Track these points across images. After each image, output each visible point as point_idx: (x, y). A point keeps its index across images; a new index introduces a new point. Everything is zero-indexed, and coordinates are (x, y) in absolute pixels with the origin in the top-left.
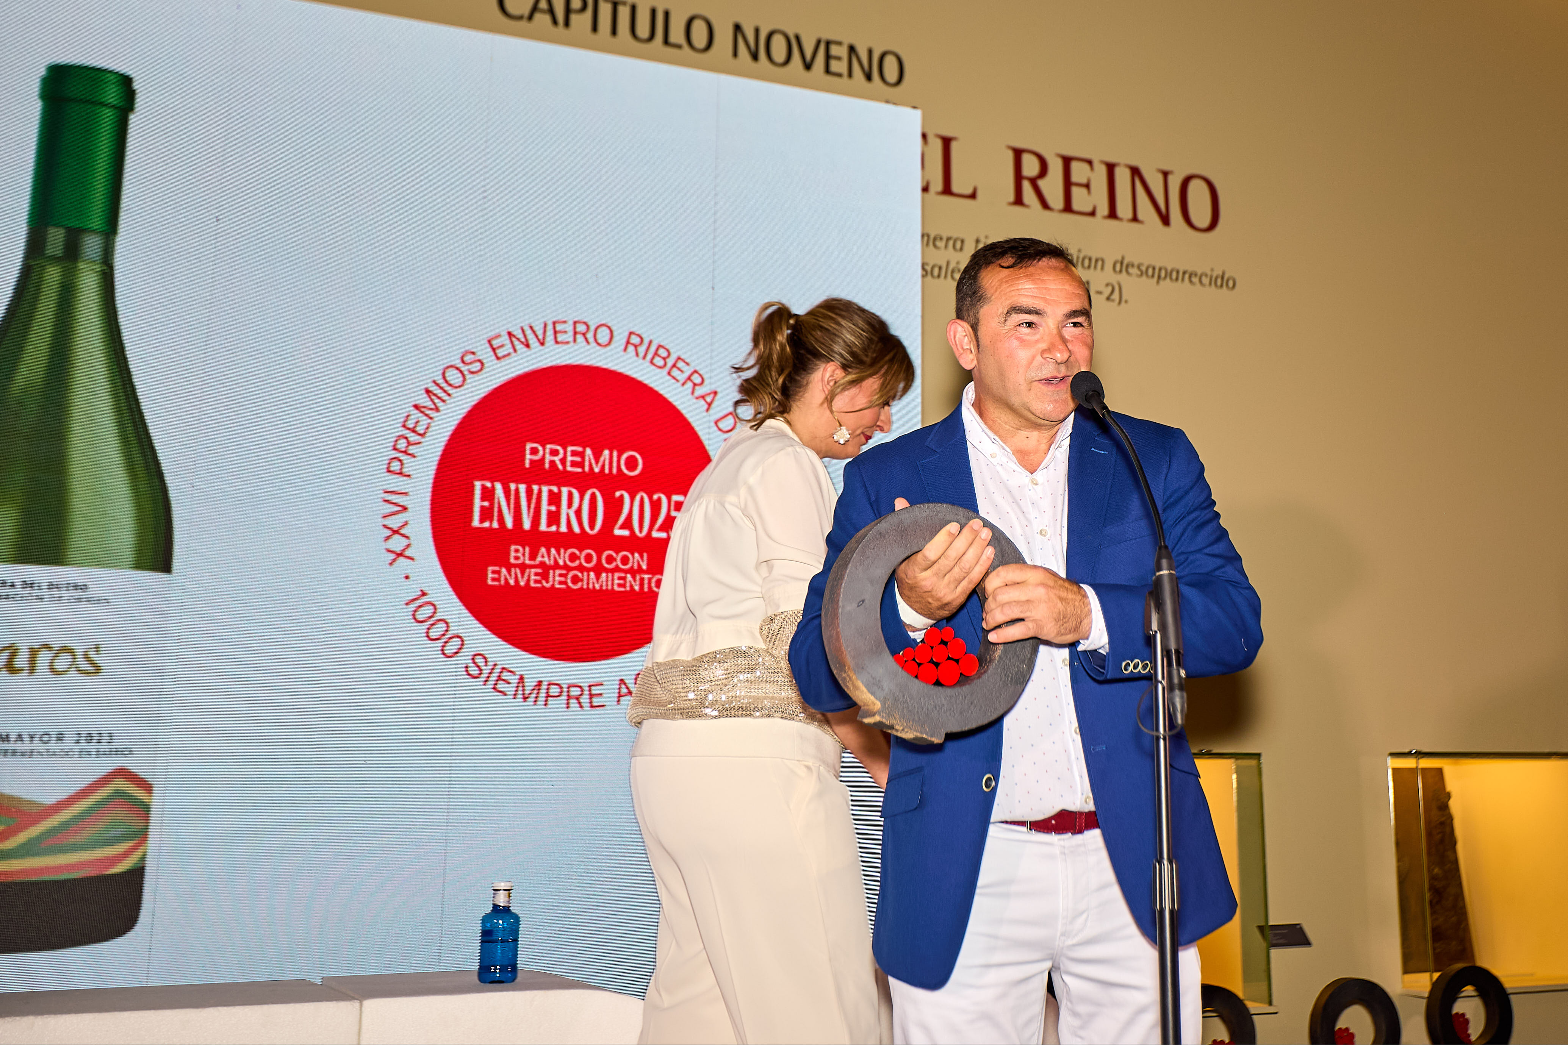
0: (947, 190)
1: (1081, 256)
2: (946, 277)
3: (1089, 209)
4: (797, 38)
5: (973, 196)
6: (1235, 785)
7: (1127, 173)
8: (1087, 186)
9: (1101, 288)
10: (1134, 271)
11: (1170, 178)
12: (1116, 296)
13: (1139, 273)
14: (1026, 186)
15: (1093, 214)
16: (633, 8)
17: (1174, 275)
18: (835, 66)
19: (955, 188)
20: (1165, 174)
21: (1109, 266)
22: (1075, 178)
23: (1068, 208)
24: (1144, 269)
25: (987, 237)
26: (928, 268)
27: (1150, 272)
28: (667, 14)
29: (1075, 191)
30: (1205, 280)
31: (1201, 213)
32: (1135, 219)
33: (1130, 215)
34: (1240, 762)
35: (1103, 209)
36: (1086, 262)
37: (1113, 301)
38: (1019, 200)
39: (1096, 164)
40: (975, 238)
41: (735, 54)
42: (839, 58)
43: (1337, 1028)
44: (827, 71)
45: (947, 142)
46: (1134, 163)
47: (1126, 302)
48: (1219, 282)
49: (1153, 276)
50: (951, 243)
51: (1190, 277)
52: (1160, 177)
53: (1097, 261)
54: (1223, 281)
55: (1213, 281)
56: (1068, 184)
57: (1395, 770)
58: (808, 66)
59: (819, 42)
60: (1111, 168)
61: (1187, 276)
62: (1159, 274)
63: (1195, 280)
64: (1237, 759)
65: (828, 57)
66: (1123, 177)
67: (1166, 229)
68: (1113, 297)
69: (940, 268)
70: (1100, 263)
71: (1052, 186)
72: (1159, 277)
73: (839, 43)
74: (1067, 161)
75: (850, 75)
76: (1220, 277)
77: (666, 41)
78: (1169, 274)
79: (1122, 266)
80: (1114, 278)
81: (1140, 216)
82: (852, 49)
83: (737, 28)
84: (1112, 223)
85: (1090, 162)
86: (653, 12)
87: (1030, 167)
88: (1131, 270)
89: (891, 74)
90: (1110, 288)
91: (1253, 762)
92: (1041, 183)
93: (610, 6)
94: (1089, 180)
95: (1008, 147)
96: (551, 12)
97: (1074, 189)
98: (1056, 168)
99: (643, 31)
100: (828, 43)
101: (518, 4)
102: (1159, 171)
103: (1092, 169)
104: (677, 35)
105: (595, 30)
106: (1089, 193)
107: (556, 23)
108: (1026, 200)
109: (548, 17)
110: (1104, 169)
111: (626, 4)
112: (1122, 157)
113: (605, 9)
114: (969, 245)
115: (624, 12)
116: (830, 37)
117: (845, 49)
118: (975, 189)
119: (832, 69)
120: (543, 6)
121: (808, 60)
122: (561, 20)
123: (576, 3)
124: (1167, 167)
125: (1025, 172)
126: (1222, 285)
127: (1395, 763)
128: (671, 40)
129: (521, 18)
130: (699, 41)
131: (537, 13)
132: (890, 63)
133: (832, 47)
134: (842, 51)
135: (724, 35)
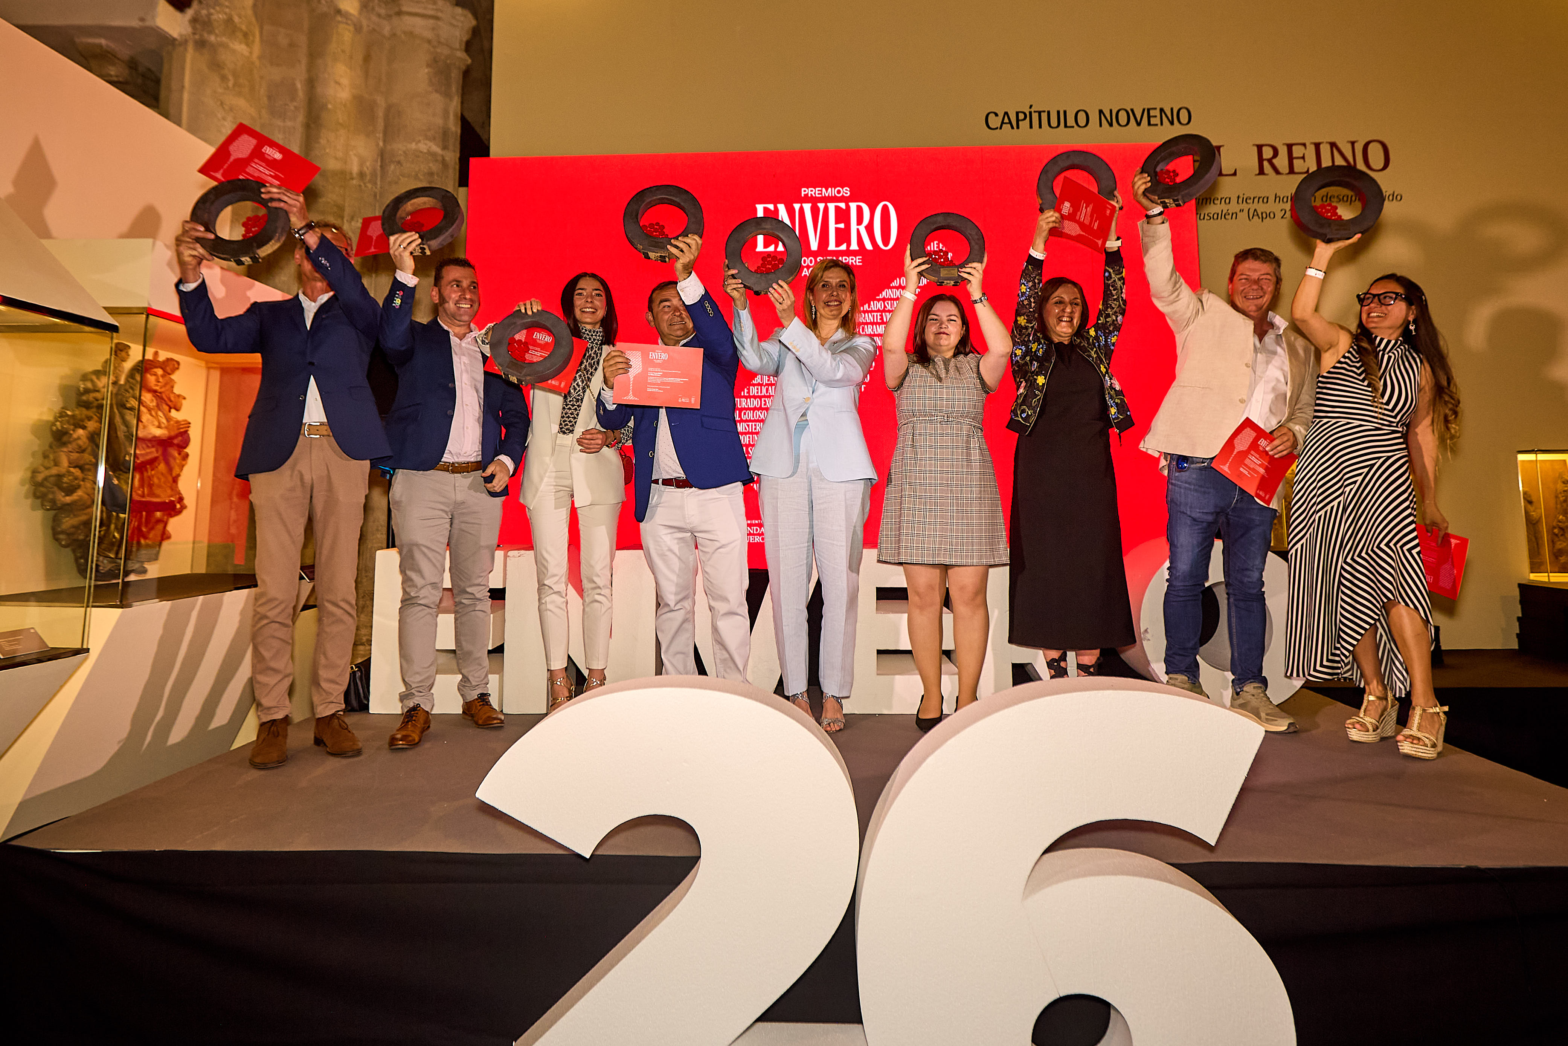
0: (1219, 173)
2: (1221, 217)
4: (1132, 110)
5: (1235, 174)
7: (1328, 147)
8: (1303, 158)
10: (1336, 199)
14: (1266, 163)
15: (1307, 172)
16: (1049, 112)
18: (1153, 121)
19: (1224, 172)
20: (1353, 143)
22: (1294, 155)
23: (1291, 171)
24: (1341, 197)
26: (1211, 215)
27: (1345, 199)
28: (1065, 112)
29: (1296, 162)
35: (1314, 169)
38: (1261, 172)
39: (1307, 145)
40: (1237, 196)
41: (1101, 126)
42: (1156, 116)
44: (1149, 124)
45: (1218, 149)
46: (1332, 140)
48: (1391, 198)
49: (1347, 201)
50: (1223, 200)
52: (1349, 146)
54: (1394, 197)
55: (1387, 198)
56: (1291, 158)
58: (1139, 124)
59: (1144, 110)
60: (1317, 146)
65: (1149, 117)
66: (1325, 150)
69: (1218, 214)
71: (1282, 162)
73: (1155, 109)
74: (1290, 147)
75: (1162, 124)
76: (1391, 195)
77: (1066, 126)
79: (1327, 197)
82: (1162, 110)
83: (1101, 112)
85: (1304, 145)
86: (1058, 112)
87: (1268, 153)
88: (1331, 199)
89: (1185, 119)
92: (1275, 161)
93: (1037, 114)
94: (1304, 154)
95: (1254, 145)
96: (1010, 123)
97: (1295, 161)
98: (1283, 152)
99: (1054, 123)
100: (1149, 110)
101: (994, 122)
102: (1348, 142)
103: (1306, 148)
104: (1071, 121)
105: (1031, 127)
106: (1304, 161)
107: (1012, 128)
108: (1266, 171)
109: (1009, 125)
110: (1313, 147)
111: (1044, 111)
112: (1324, 138)
113: (1035, 116)
114: (1234, 200)
115: (1044, 116)
116: (1149, 107)
117: (1158, 111)
118: (1236, 170)
119: (1152, 123)
120: (1006, 120)
121: (1139, 120)
122: (1015, 126)
123: (1021, 116)
124: (1353, 140)
125: (1265, 157)
126: (1393, 200)
127: (1521, 457)
128: (1068, 125)
129: (997, 128)
130: (1082, 122)
131: (1004, 125)
132: (1184, 114)
133: (1151, 111)
134: (1157, 113)
135: (1094, 117)
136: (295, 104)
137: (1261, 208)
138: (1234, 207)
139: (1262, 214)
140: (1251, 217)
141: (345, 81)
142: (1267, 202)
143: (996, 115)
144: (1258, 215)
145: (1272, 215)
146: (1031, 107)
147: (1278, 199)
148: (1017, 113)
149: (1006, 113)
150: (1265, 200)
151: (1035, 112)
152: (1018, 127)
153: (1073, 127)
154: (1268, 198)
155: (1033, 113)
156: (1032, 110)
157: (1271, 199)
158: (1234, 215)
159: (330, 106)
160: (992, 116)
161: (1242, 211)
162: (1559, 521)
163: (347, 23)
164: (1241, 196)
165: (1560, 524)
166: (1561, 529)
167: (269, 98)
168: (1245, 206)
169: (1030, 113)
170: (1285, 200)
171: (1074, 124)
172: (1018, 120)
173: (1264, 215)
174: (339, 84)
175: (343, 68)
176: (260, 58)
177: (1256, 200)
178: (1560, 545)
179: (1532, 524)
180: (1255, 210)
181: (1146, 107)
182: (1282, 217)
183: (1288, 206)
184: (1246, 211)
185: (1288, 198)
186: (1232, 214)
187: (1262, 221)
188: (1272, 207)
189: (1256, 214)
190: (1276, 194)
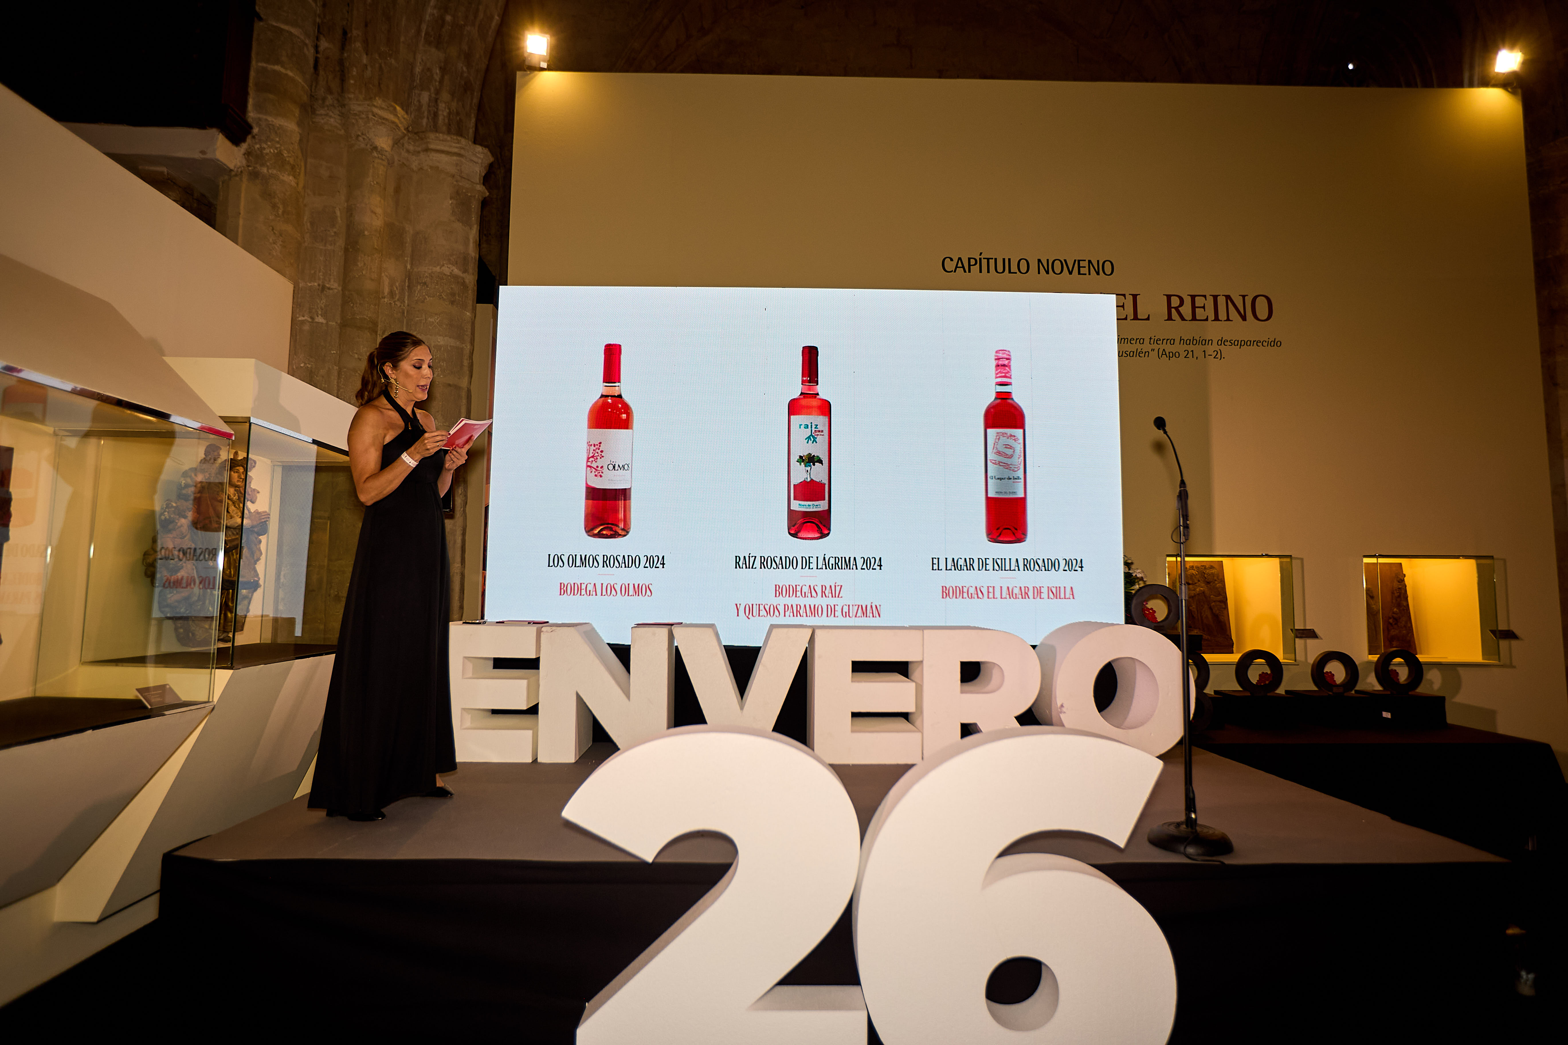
0: (1136, 318)
1: (1201, 339)
2: (1136, 356)
3: (1205, 317)
4: (1065, 261)
5: (1148, 319)
6: (1279, 569)
7: (1224, 299)
8: (1204, 307)
9: (1212, 353)
10: (1229, 343)
11: (1246, 297)
13: (1231, 344)
14: (1173, 310)
15: (1207, 320)
16: (996, 259)
17: (1249, 342)
18: (1082, 271)
19: (1139, 317)
20: (1244, 297)
21: (1215, 343)
22: (1197, 304)
23: (1194, 318)
24: (1233, 342)
26: (1128, 353)
27: (1236, 343)
28: (1009, 260)
30: (1265, 344)
32: (1228, 319)
33: (1226, 318)
35: (1212, 316)
36: (1204, 343)
37: (1218, 358)
38: (1170, 318)
39: (1208, 297)
40: (1150, 337)
41: (1039, 273)
42: (1085, 267)
43: (1325, 671)
44: (1079, 273)
45: (1135, 297)
46: (1226, 294)
47: (1224, 358)
48: (1273, 344)
49: (1237, 345)
50: (1138, 341)
51: (1257, 343)
52: (1240, 299)
53: (1209, 341)
54: (1276, 343)
55: (1269, 344)
56: (1194, 307)
57: (1365, 563)
58: (1070, 273)
59: (1075, 261)
60: (1215, 297)
61: (1255, 343)
62: (1240, 343)
63: (1260, 344)
64: (1280, 558)
65: (1079, 267)
66: (1221, 301)
67: (1244, 323)
69: (1133, 352)
71: (1186, 310)
72: (1241, 345)
73: (1085, 260)
74: (1193, 297)
75: (1089, 274)
76: (1273, 341)
78: (1246, 343)
79: (1222, 342)
80: (1217, 348)
81: (1231, 318)
82: (1090, 262)
83: (1039, 261)
84: (1217, 323)
85: (1205, 296)
86: (1004, 260)
87: (1175, 302)
88: (1226, 343)
89: (1108, 270)
90: (1216, 352)
91: (1288, 560)
92: (1180, 309)
93: (986, 261)
94: (1204, 305)
95: (1164, 295)
96: (963, 267)
97: (1197, 310)
98: (1188, 301)
99: (1000, 269)
100: (1079, 261)
101: (950, 265)
102: (1240, 296)
103: (1206, 299)
104: (1014, 268)
105: (981, 272)
106: (1205, 310)
107: (965, 272)
108: (1173, 318)
109: (962, 269)
110: (1212, 298)
111: (992, 259)
112: (1221, 291)
113: (984, 262)
114: (1147, 341)
115: (992, 262)
116: (1080, 259)
117: (1087, 261)
118: (1149, 316)
120: (960, 265)
121: (1071, 270)
122: (967, 270)
123: (972, 262)
124: (1245, 293)
125: (1173, 305)
127: (1366, 560)
128: (1012, 271)
129: (952, 271)
130: (1024, 269)
131: (958, 269)
132: (1108, 266)
133: (1081, 262)
134: (1086, 264)
135: (1034, 265)
136: (335, 230)
137: (1169, 348)
138: (1146, 347)
139: (1169, 353)
140: (1160, 356)
141: (379, 211)
142: (1173, 344)
143: (952, 260)
144: (1166, 354)
145: (1177, 356)
146: (981, 254)
147: (1182, 341)
148: (969, 259)
149: (960, 259)
150: (1172, 341)
151: (984, 258)
152: (969, 271)
153: (1016, 273)
154: (1174, 340)
155: (982, 259)
156: (982, 257)
157: (1177, 341)
158: (1147, 354)
159: (366, 233)
160: (947, 261)
161: (1153, 350)
162: (1394, 613)
163: (382, 160)
164: (1153, 337)
165: (1394, 615)
166: (1395, 619)
167: (312, 224)
168: (1156, 347)
169: (980, 259)
170: (1188, 342)
171: (1017, 271)
172: (970, 265)
173: (1171, 355)
174: (375, 213)
175: (379, 199)
176: (304, 187)
177: (1165, 341)
178: (1393, 632)
179: (1371, 614)
180: (1164, 350)
181: (1077, 259)
182: (1185, 357)
183: (1191, 347)
184: (1156, 351)
185: (1190, 340)
186: (1145, 352)
187: (1169, 360)
188: (1177, 347)
189: (1164, 353)
190: (1181, 337)
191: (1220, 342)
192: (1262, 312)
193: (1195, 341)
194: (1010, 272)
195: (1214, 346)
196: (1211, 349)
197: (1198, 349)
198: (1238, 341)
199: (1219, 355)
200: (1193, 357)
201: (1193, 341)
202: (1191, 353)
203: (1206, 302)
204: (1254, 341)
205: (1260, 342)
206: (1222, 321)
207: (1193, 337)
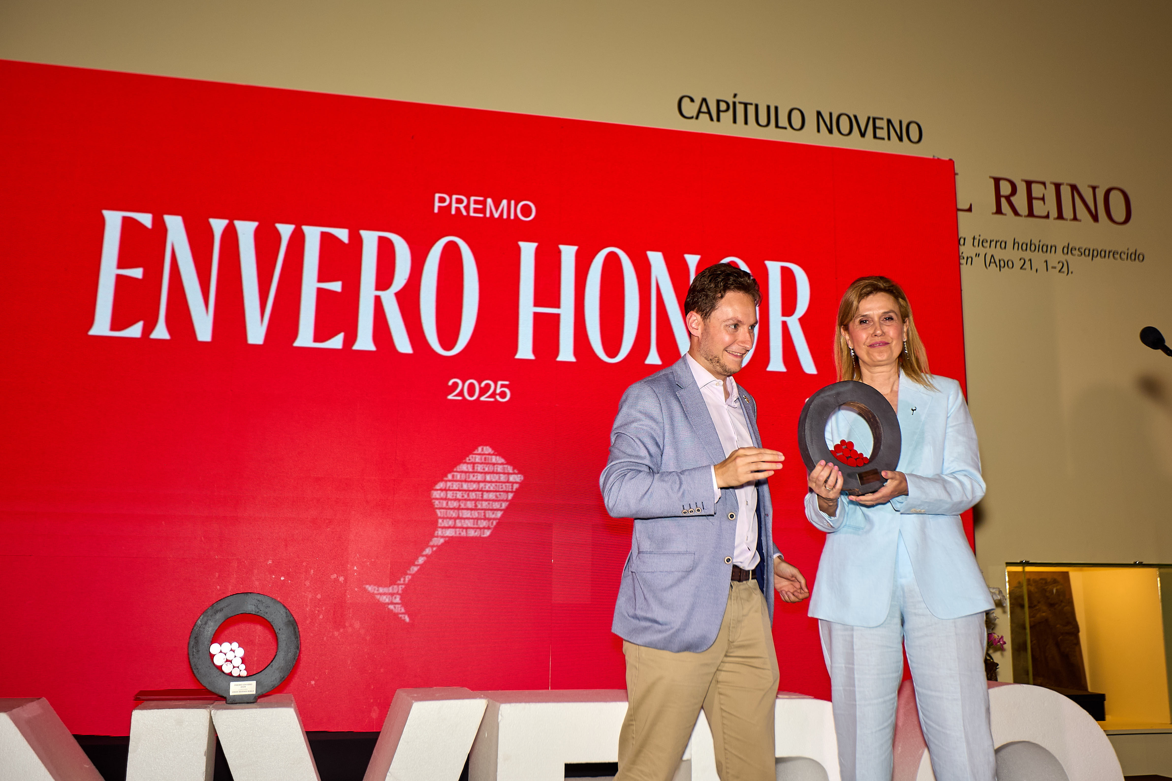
1: (1041, 245)
3: (1045, 214)
4: (855, 117)
5: (970, 210)
6: (1159, 585)
7: (1069, 189)
8: (1043, 199)
9: (1056, 264)
10: (1076, 252)
11: (1097, 190)
12: (1065, 269)
13: (1080, 254)
14: (1003, 200)
15: (1047, 217)
16: (757, 106)
17: (1103, 253)
18: (879, 133)
19: (959, 206)
20: (1094, 188)
21: (1058, 250)
22: (1034, 194)
23: (1031, 214)
24: (1083, 251)
25: (980, 236)
27: (1087, 253)
28: (776, 108)
30: (1124, 256)
31: (1119, 213)
32: (1075, 218)
33: (1072, 217)
34: (1162, 570)
35: (1054, 213)
36: (1045, 249)
37: (1063, 272)
38: (999, 211)
39: (1048, 185)
40: (973, 237)
41: (819, 131)
42: (882, 128)
44: (875, 137)
46: (1073, 182)
47: (1072, 273)
48: (1133, 257)
49: (1089, 255)
51: (1113, 254)
52: (1091, 191)
53: (1051, 247)
54: (1136, 256)
55: (1129, 256)
56: (1030, 199)
58: (863, 135)
59: (869, 118)
60: (1058, 186)
61: (1111, 254)
62: (1092, 254)
63: (1117, 256)
64: (1161, 568)
65: (875, 128)
66: (1066, 192)
67: (1096, 224)
68: (1063, 270)
70: (1053, 249)
71: (1020, 201)
73: (882, 119)
74: (1029, 184)
75: (889, 138)
76: (1134, 253)
78: (1099, 253)
79: (1068, 250)
80: (1063, 258)
81: (1078, 217)
82: (889, 121)
83: (819, 114)
84: (1060, 222)
85: (1044, 184)
86: (768, 107)
87: (1005, 189)
88: (1073, 252)
89: (915, 136)
90: (1061, 265)
91: (1168, 571)
92: (1013, 199)
93: (742, 106)
94: (1044, 195)
95: (991, 177)
96: (709, 113)
97: (1034, 202)
98: (1022, 189)
99: (763, 120)
100: (874, 119)
101: (690, 109)
102: (1089, 186)
103: (1045, 188)
104: (783, 121)
105: (735, 121)
106: (1044, 203)
107: (712, 119)
108: (1003, 211)
109: (707, 116)
110: (1053, 187)
111: (751, 104)
112: (1065, 179)
113: (740, 109)
114: (969, 241)
115: (751, 110)
116: (876, 116)
117: (885, 122)
118: (971, 205)
119: (878, 135)
120: (704, 109)
121: (863, 130)
122: (715, 117)
123: (723, 106)
124: (1094, 184)
125: (1002, 193)
126: (1135, 259)
128: (780, 125)
129: (692, 118)
130: (797, 123)
131: (701, 115)
132: (914, 129)
133: (877, 121)
134: (883, 124)
135: (811, 120)
137: (999, 254)
138: (969, 250)
139: (1000, 261)
140: (987, 265)
142: (1005, 248)
143: (692, 100)
144: (995, 262)
145: (1011, 264)
146: (735, 96)
147: (1016, 245)
148: (718, 102)
149: (704, 100)
150: (1003, 245)
151: (740, 103)
152: (718, 120)
153: (785, 128)
154: (1006, 243)
155: (738, 104)
156: (737, 100)
157: (1010, 245)
158: (970, 260)
160: (686, 102)
161: (978, 255)
164: (977, 237)
168: (981, 251)
169: (734, 103)
170: (1024, 247)
171: (787, 125)
172: (719, 111)
173: (1002, 264)
177: (993, 244)
180: (992, 256)
181: (872, 116)
182: (1021, 268)
183: (1027, 255)
184: (982, 256)
185: (1027, 245)
186: (967, 258)
187: (1000, 270)
188: (1009, 254)
189: (992, 260)
190: (1014, 240)
191: (1065, 250)
192: (1118, 211)
193: (1033, 248)
194: (777, 126)
195: (1060, 256)
196: (1054, 259)
197: (1038, 258)
198: (1089, 250)
199: (1064, 268)
200: (1031, 269)
201: (1029, 246)
202: (1028, 264)
203: (1046, 192)
204: (1109, 252)
205: (1117, 253)
206: (1066, 220)
207: (1031, 241)
